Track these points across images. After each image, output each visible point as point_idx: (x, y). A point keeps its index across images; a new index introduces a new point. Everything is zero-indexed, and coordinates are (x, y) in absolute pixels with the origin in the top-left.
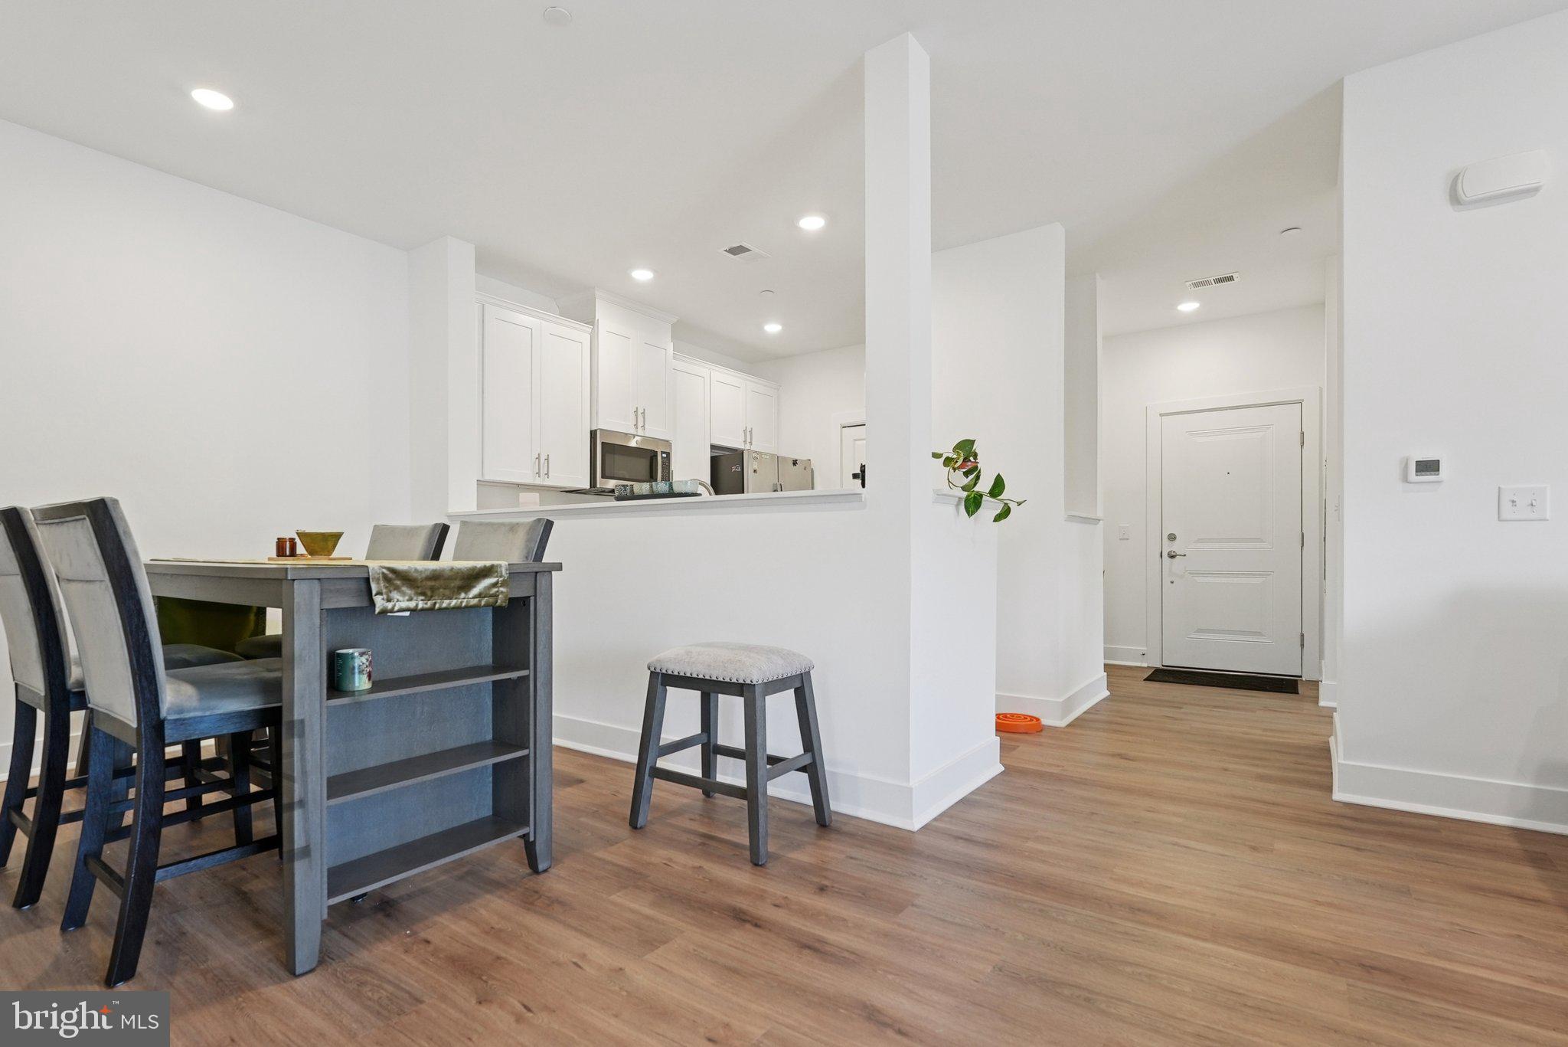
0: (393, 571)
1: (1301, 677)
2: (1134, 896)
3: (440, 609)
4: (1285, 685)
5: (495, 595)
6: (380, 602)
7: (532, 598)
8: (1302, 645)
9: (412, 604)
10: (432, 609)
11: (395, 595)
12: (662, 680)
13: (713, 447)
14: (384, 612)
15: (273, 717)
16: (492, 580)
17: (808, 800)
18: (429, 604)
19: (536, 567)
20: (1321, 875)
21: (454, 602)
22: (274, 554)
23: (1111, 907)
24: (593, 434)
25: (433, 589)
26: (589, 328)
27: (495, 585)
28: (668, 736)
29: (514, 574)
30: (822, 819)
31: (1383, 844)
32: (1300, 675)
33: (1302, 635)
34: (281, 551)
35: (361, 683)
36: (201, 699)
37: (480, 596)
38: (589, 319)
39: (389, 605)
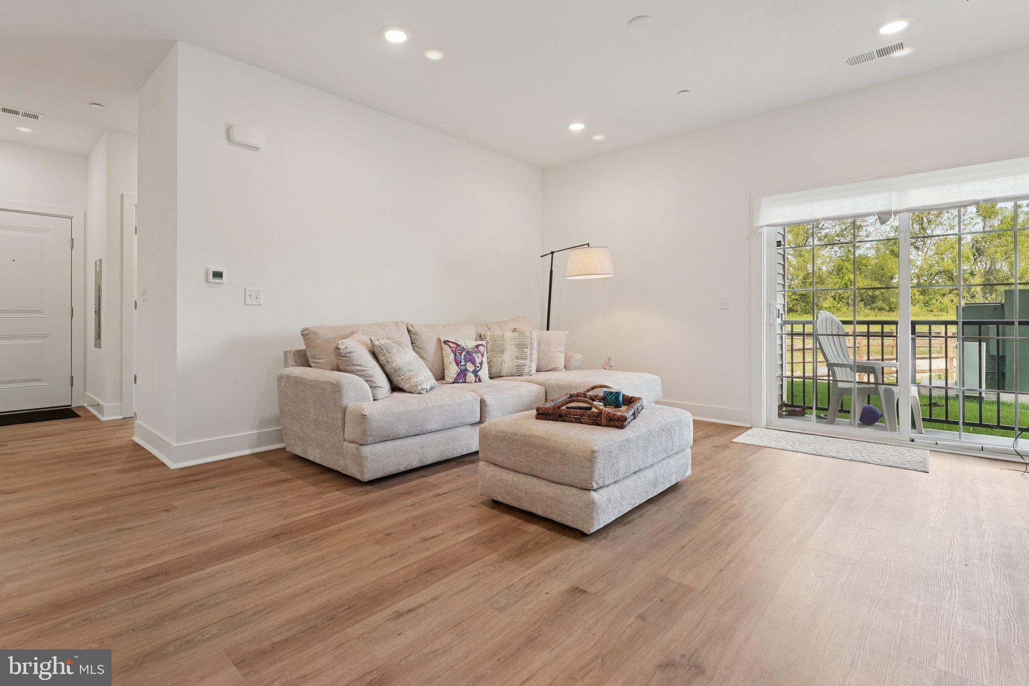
1: (71, 406)
2: (135, 572)
4: (65, 413)
8: (72, 384)
20: (211, 508)
23: (130, 587)
31: (219, 481)
32: (70, 404)
33: (72, 377)
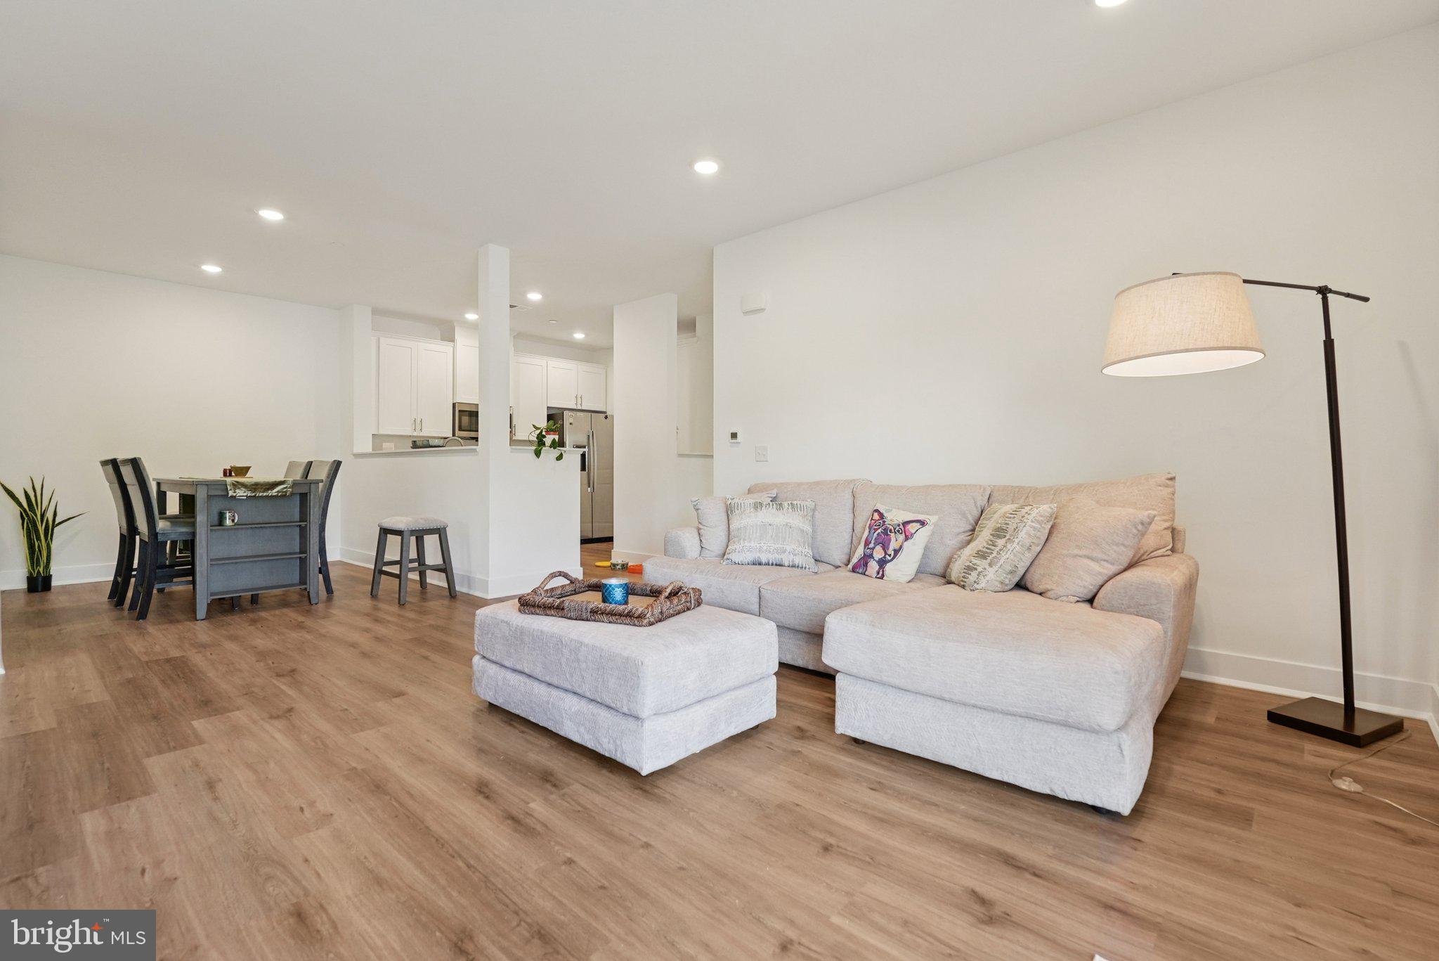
0: (237, 482)
3: (258, 496)
5: (286, 492)
6: (231, 493)
7: (308, 494)
9: (245, 494)
10: (255, 496)
11: (237, 491)
12: (385, 532)
13: (549, 408)
14: (232, 497)
15: (194, 534)
16: (285, 486)
17: (446, 585)
18: (253, 494)
19: (305, 481)
21: (265, 494)
22: (222, 474)
24: (454, 405)
25: (255, 489)
26: (452, 344)
27: (285, 488)
28: (388, 557)
29: (295, 484)
30: (452, 594)
34: (225, 475)
35: (228, 522)
36: (172, 527)
37: (278, 492)
38: (450, 338)
39: (234, 494)
